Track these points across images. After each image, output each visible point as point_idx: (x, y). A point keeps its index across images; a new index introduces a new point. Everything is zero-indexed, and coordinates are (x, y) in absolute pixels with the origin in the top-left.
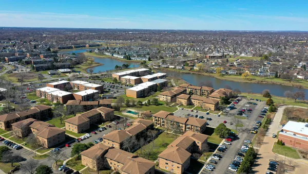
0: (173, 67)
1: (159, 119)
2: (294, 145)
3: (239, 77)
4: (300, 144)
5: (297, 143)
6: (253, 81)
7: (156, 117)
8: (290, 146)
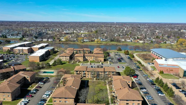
0: (46, 40)
1: (80, 72)
2: (169, 72)
3: (93, 43)
4: (172, 70)
5: (171, 70)
6: (102, 44)
7: (77, 71)
8: (167, 73)
